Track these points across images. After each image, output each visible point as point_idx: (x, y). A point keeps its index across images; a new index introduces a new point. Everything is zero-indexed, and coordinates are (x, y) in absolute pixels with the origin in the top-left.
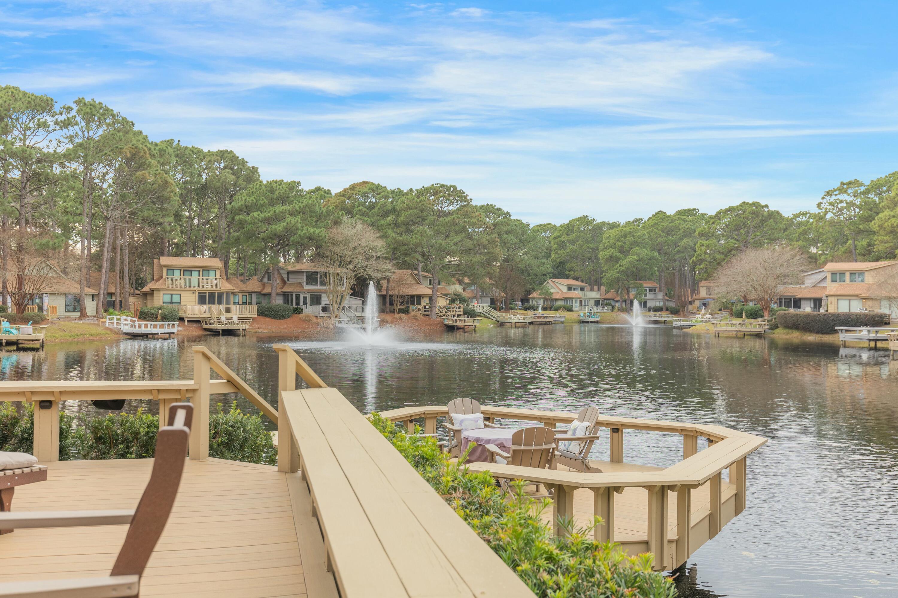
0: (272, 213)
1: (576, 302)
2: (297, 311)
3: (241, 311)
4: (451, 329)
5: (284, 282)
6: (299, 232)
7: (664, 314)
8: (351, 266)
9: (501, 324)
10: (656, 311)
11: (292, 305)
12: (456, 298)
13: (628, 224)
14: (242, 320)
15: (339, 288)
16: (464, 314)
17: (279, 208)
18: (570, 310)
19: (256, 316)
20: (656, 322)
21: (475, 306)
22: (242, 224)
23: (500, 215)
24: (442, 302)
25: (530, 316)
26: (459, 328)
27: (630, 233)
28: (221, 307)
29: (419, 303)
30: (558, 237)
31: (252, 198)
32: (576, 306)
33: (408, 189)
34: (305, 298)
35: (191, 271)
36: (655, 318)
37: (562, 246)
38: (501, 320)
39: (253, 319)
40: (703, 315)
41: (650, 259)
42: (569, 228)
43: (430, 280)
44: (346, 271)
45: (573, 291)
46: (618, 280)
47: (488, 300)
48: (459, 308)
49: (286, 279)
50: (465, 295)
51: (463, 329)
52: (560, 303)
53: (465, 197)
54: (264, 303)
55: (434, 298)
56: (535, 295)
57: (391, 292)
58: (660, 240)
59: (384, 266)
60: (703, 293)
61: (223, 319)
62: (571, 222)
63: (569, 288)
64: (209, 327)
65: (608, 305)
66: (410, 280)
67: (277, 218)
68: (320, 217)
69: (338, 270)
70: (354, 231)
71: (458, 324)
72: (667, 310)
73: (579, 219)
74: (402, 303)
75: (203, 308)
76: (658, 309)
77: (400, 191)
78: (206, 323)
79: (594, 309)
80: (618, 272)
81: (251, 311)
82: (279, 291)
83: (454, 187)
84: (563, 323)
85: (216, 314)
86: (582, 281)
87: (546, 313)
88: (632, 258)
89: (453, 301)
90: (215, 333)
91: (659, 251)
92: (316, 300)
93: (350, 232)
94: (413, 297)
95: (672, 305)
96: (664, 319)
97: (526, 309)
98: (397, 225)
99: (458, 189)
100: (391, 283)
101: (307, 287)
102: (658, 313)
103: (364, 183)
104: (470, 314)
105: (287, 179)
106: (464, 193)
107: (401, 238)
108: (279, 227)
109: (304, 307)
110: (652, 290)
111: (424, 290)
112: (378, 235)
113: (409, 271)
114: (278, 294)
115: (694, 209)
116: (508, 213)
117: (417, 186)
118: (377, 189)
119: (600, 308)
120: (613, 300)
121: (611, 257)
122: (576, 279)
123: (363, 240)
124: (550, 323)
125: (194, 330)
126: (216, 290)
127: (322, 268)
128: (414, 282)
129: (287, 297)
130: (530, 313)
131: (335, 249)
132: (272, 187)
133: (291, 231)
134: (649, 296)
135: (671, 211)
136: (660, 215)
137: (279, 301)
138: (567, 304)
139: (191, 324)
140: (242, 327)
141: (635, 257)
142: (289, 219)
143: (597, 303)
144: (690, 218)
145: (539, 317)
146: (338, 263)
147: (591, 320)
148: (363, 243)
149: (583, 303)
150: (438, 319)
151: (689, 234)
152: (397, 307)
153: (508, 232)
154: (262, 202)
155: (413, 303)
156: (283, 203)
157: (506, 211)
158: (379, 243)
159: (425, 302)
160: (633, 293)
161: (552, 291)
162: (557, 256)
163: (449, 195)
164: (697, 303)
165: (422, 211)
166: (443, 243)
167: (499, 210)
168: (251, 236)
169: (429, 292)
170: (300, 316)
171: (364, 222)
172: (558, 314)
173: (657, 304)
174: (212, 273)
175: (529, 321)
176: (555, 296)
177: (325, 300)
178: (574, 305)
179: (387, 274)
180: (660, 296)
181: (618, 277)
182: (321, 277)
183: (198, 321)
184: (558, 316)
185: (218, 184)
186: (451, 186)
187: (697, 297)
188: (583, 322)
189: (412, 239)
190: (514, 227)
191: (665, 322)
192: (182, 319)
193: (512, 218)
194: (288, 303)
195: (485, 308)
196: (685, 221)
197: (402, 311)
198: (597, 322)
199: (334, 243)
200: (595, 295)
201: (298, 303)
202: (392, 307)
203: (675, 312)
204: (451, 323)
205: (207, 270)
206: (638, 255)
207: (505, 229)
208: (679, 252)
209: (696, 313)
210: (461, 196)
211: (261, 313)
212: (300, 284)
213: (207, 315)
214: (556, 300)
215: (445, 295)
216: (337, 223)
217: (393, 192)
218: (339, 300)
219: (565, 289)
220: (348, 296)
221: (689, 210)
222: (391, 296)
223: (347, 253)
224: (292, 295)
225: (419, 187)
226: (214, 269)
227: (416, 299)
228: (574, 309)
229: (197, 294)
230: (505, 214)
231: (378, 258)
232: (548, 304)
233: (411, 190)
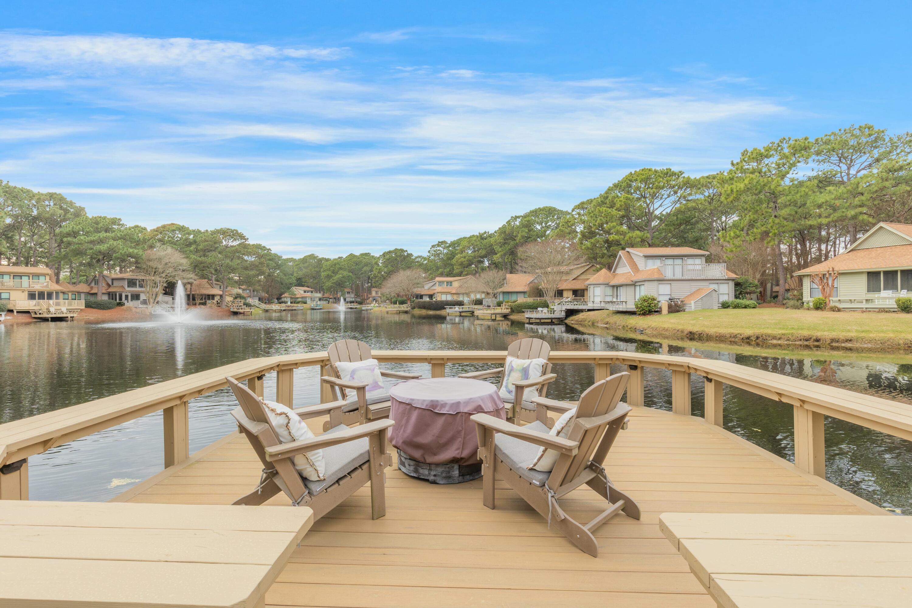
0: (96, 237)
1: (309, 299)
2: (120, 304)
3: (70, 304)
4: (235, 313)
5: (109, 286)
6: (121, 251)
7: (355, 304)
8: (164, 275)
9: (267, 311)
10: (350, 303)
11: (116, 300)
12: (238, 296)
13: (335, 259)
14: (70, 311)
15: (154, 290)
16: (244, 305)
17: (103, 235)
18: (305, 303)
19: (84, 307)
20: (351, 308)
21: (250, 301)
22: (69, 244)
23: (265, 250)
24: (229, 299)
25: (283, 306)
26: (240, 313)
27: (338, 263)
28: (51, 302)
29: (213, 299)
30: (298, 265)
31: (79, 226)
32: (309, 301)
33: (205, 230)
34: (127, 297)
35: (21, 276)
36: (351, 307)
37: (300, 269)
38: (266, 309)
39: (81, 310)
40: (374, 304)
41: (348, 277)
42: (304, 260)
43: (220, 286)
44: (159, 279)
45: (307, 293)
46: (331, 287)
47: (258, 298)
48: (240, 302)
49: (110, 283)
50: (244, 295)
51: (243, 313)
52: (300, 300)
53: (244, 237)
54: (92, 299)
55: (224, 296)
56: (286, 295)
57: (193, 293)
58: (353, 267)
59: (188, 276)
60: (374, 294)
61: (52, 310)
62: (305, 257)
63: (305, 292)
64: (38, 316)
65: (327, 300)
66: (207, 286)
67: (101, 241)
68: (138, 243)
69: (153, 278)
70: (165, 253)
71: (240, 311)
72: (356, 302)
73: (309, 256)
74: (201, 299)
75: (33, 302)
76: (351, 302)
77: (199, 231)
78: (36, 313)
79: (319, 303)
80: (332, 283)
81: (80, 304)
82: (104, 291)
83: (237, 231)
84: (302, 310)
85: (45, 307)
86: (311, 288)
87: (292, 305)
88: (339, 276)
89: (236, 298)
90: (45, 320)
91: (352, 273)
92: (136, 297)
93: (162, 253)
94: (209, 295)
95: (359, 300)
96: (355, 307)
97: (280, 303)
98: (197, 251)
99: (239, 232)
100: (193, 287)
101: (127, 289)
102: (352, 304)
103: (173, 224)
104: (248, 305)
105: (110, 216)
106: (243, 234)
107: (200, 259)
108: (103, 247)
109: (126, 302)
110: (348, 293)
111: (216, 291)
112: (184, 256)
113: (206, 280)
114: (103, 294)
115: (369, 253)
116: (270, 249)
117: (211, 228)
118: (182, 229)
119: (322, 302)
120: (328, 298)
121: (328, 275)
122: (309, 287)
123: (173, 259)
124: (295, 310)
125: (24, 318)
126: (46, 290)
127: (139, 276)
128: (209, 286)
129: (112, 295)
130: (283, 305)
131: (151, 264)
132: (96, 221)
133: (112, 250)
134: (347, 295)
135: (357, 254)
136: (352, 256)
137: (105, 298)
138: (304, 300)
139: (20, 315)
140: (69, 315)
141: (341, 275)
142: (111, 242)
143: (320, 299)
144: (367, 257)
145: (289, 307)
146: (153, 273)
147: (317, 308)
148: (172, 260)
149: (312, 299)
150: (227, 308)
151: (366, 265)
152: (198, 301)
153: (270, 260)
154: (88, 230)
155: (209, 299)
156: (106, 231)
157: (268, 248)
158: (184, 261)
159: (217, 299)
160: (339, 294)
161: (296, 293)
162: (297, 275)
163: (233, 235)
164: (371, 299)
165: (215, 243)
166: (230, 263)
167: (264, 247)
168: (79, 253)
169: (221, 293)
170: (122, 307)
171: (172, 247)
172: (299, 305)
173: (351, 300)
174: (42, 278)
175: (284, 309)
176: (298, 296)
177: (143, 297)
178: (308, 300)
179: (190, 281)
180: (353, 296)
181: (332, 286)
182: (139, 281)
183: (28, 312)
184: (300, 306)
185: (47, 215)
186: (235, 230)
187: (371, 296)
188: (313, 309)
189: (208, 260)
190: (274, 257)
191: (356, 308)
192: (11, 311)
193: (271, 252)
194: (113, 299)
195: (256, 302)
196: (364, 258)
197: (200, 304)
198: (321, 309)
199: (149, 260)
200: (319, 295)
201: (121, 299)
202: (194, 302)
203: (360, 303)
204: (235, 310)
205: (37, 276)
206: (342, 274)
207: (268, 258)
208: (362, 273)
209: (370, 304)
210: (242, 237)
211: (88, 305)
212: (123, 287)
213: (36, 308)
214: (297, 298)
215: (230, 295)
216: (151, 247)
217: (194, 231)
218: (154, 296)
219: (302, 292)
220: (161, 295)
221: (366, 254)
222: (193, 295)
223: (160, 267)
224: (116, 295)
225: (213, 229)
226: (44, 275)
227: (213, 297)
228: (308, 302)
229: (26, 293)
230: (268, 250)
231: (183, 271)
232: (293, 300)
233: (207, 231)
